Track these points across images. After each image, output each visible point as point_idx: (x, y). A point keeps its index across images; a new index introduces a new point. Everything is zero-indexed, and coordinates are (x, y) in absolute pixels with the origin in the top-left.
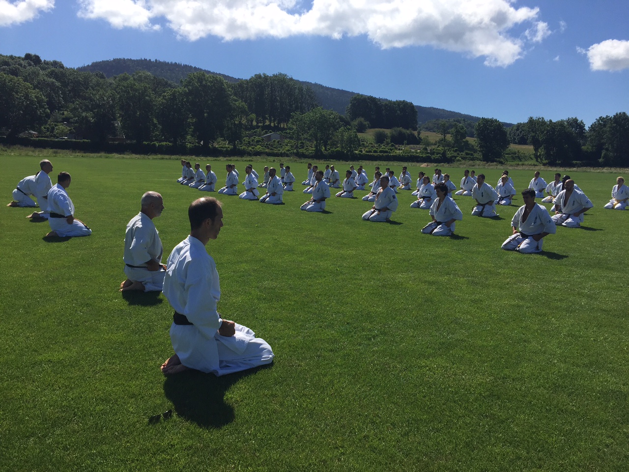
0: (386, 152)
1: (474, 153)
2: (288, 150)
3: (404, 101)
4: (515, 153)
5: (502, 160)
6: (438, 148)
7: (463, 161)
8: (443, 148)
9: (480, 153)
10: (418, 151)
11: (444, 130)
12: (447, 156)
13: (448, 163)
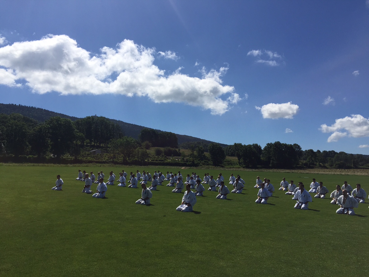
0: (162, 161)
1: (209, 161)
2: (108, 160)
3: (170, 132)
4: (229, 162)
5: (223, 165)
6: (190, 159)
7: (203, 166)
8: (193, 159)
9: (212, 161)
10: (180, 160)
11: (193, 149)
12: (195, 163)
13: (196, 167)
